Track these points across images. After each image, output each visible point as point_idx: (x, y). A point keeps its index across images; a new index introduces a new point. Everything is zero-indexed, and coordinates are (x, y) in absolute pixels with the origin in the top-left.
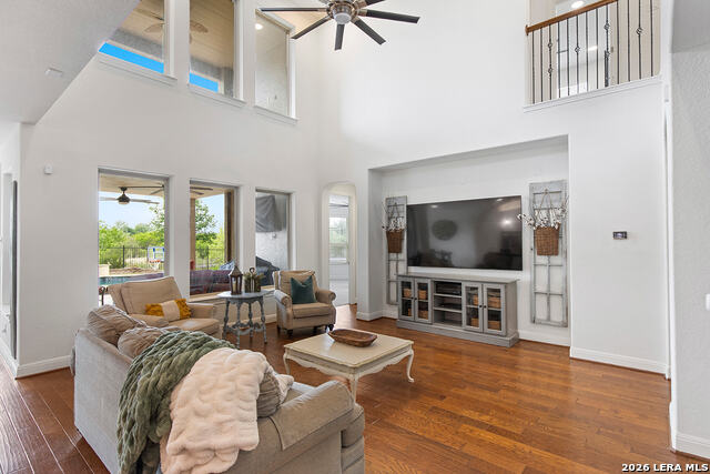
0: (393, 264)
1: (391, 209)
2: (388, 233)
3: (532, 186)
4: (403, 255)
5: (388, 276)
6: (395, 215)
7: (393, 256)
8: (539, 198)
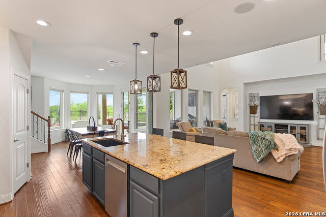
0: (252, 119)
1: (251, 98)
2: (250, 107)
3: (318, 90)
4: (257, 115)
5: (250, 123)
6: (254, 100)
7: (252, 115)
8: (321, 94)
